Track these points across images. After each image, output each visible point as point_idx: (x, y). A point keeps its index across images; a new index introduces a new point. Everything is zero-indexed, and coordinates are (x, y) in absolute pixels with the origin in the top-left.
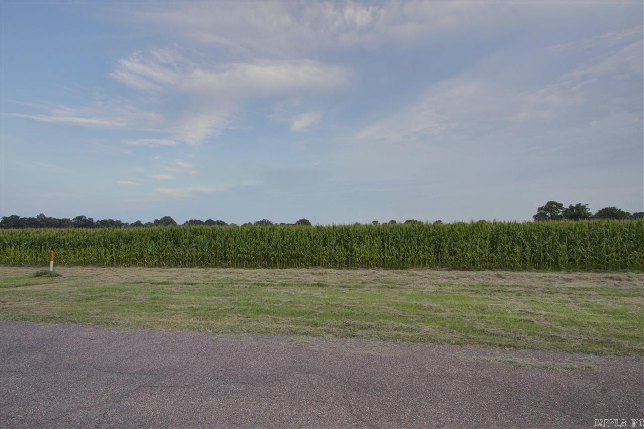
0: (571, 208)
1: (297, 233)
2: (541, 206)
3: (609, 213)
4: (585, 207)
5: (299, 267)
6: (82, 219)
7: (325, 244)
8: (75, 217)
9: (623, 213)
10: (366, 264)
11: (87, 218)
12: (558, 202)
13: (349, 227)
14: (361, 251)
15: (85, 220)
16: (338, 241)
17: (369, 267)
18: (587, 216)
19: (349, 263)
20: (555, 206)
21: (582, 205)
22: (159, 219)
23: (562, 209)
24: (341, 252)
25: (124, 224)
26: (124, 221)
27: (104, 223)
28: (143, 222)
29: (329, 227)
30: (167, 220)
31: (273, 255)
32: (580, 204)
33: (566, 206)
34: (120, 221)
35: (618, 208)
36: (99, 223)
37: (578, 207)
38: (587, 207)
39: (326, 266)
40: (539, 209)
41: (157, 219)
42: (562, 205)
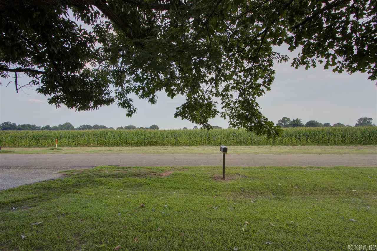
0: (294, 121)
1: (156, 132)
2: (279, 120)
3: (312, 124)
4: (300, 120)
5: (157, 146)
6: (8, 124)
7: (167, 137)
8: (3, 123)
9: (318, 123)
10: (182, 144)
11: (12, 123)
12: (288, 118)
13: (176, 130)
14: (181, 140)
15: (10, 124)
16: (172, 136)
17: (184, 145)
18: (301, 125)
19: (176, 144)
20: (286, 119)
21: (299, 119)
22: (62, 124)
23: (289, 121)
24: (173, 140)
25: (38, 127)
26: (37, 126)
27: (24, 127)
28: (51, 126)
29: (169, 131)
30: (68, 125)
31: (146, 142)
32: (298, 119)
33: (291, 120)
34: (35, 125)
35: (316, 121)
36: (20, 127)
37: (297, 120)
38: (301, 120)
39: (167, 145)
40: (279, 121)
41: (60, 124)
42: (289, 119)
